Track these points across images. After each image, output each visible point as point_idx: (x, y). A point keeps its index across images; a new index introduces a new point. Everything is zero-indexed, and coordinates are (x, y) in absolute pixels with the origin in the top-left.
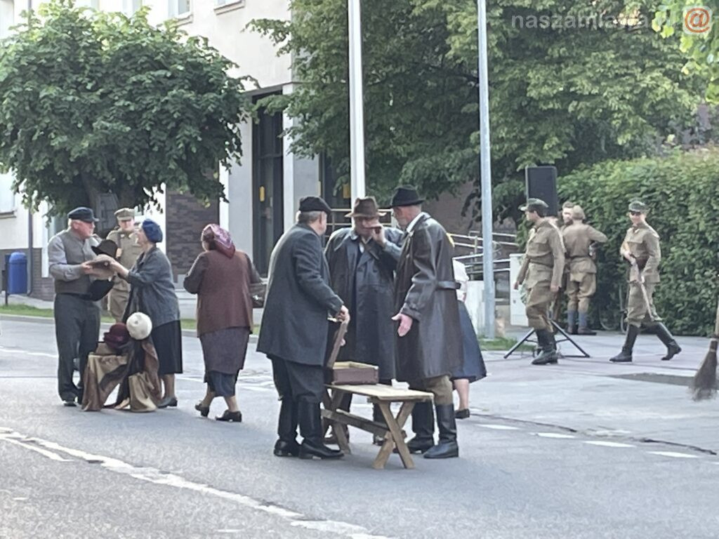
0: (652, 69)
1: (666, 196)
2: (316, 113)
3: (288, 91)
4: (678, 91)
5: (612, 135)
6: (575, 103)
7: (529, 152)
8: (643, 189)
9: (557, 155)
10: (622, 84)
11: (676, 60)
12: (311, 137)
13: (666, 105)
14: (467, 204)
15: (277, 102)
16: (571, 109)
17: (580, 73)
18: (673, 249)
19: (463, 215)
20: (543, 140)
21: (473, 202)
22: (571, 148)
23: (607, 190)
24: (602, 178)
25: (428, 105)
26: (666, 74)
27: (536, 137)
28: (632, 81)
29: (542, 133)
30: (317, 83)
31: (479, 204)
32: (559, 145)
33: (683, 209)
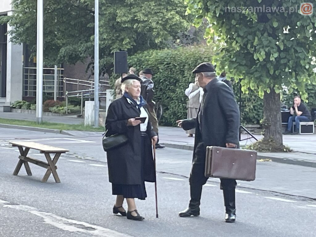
0: (171, 10)
1: (175, 66)
2: (22, 24)
3: (10, 14)
4: (182, 20)
5: (153, 39)
6: (137, 24)
7: (116, 45)
8: (165, 63)
9: (129, 47)
10: (158, 16)
11: (181, 7)
12: (20, 35)
13: (177, 26)
14: (88, 67)
15: (5, 19)
16: (135, 27)
17: (139, 11)
18: (177, 89)
19: (86, 72)
20: (122, 40)
21: (91, 66)
22: (135, 44)
23: (150, 63)
24: (147, 57)
25: (72, 23)
26: (177, 12)
27: (119, 39)
28: (162, 15)
29: (122, 37)
30: (23, 11)
31: (93, 67)
32: (129, 43)
33: (182, 72)
